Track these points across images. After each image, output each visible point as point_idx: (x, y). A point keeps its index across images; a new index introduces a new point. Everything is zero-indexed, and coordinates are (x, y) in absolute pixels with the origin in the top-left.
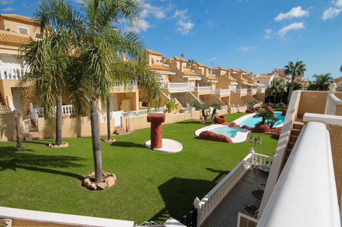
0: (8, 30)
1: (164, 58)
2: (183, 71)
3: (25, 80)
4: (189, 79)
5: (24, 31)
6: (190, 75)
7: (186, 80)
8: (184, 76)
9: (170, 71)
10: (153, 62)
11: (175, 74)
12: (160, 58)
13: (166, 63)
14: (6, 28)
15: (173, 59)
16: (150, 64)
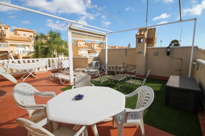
0: (19, 35)
1: (86, 43)
2: (94, 48)
3: (29, 54)
4: (97, 52)
5: (25, 35)
6: (98, 50)
7: (96, 52)
8: (95, 51)
9: (89, 48)
10: (80, 45)
11: (91, 49)
12: (84, 43)
13: (87, 45)
14: (18, 34)
15: (91, 43)
16: (79, 46)
